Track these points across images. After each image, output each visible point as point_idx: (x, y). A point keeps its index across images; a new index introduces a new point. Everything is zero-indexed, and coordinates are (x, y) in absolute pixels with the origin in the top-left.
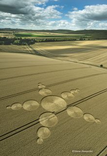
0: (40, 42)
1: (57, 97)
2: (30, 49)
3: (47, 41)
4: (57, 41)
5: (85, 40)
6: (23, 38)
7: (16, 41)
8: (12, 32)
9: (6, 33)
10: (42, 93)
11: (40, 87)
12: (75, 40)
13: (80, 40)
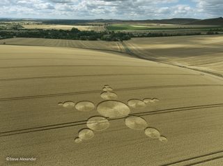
0: (139, 37)
1: (120, 103)
2: (122, 47)
3: (150, 35)
4: (166, 35)
5: (217, 34)
6: (116, 32)
7: (105, 36)
8: (104, 24)
9: (96, 25)
10: (105, 96)
11: (105, 90)
12: (199, 34)
13: (208, 34)
